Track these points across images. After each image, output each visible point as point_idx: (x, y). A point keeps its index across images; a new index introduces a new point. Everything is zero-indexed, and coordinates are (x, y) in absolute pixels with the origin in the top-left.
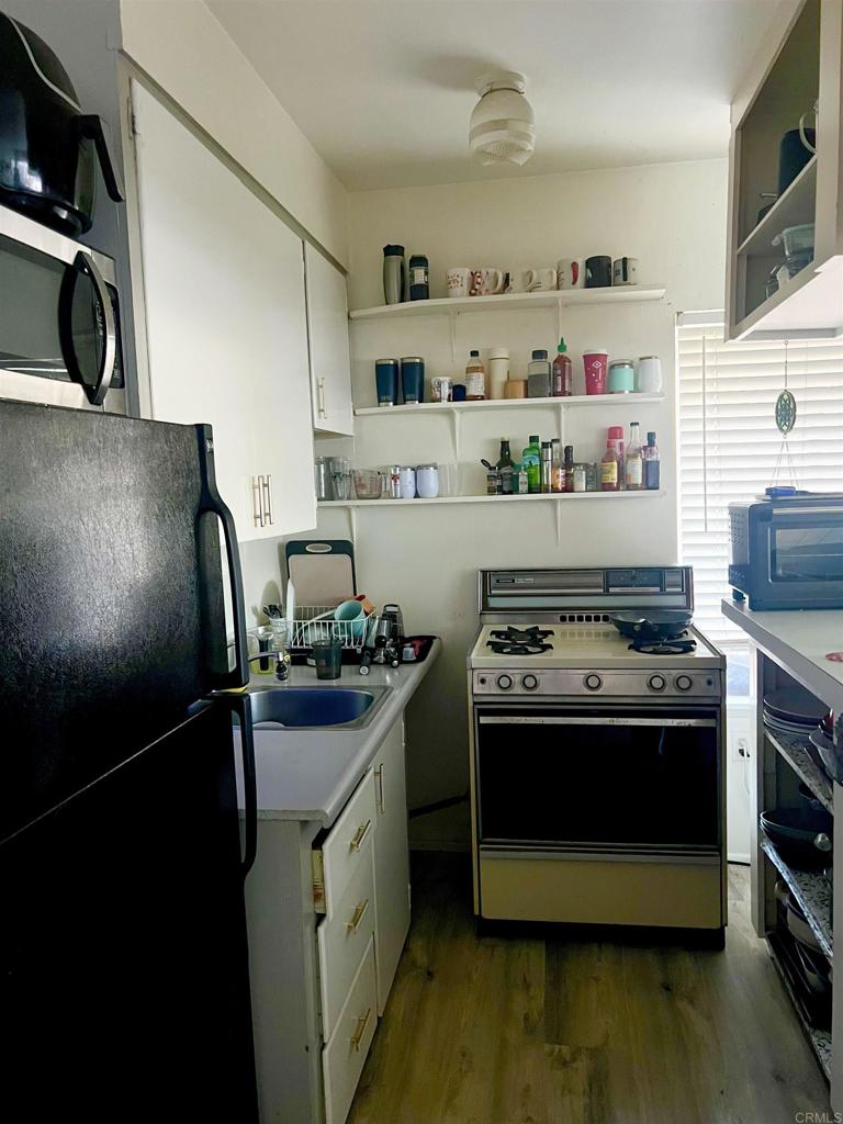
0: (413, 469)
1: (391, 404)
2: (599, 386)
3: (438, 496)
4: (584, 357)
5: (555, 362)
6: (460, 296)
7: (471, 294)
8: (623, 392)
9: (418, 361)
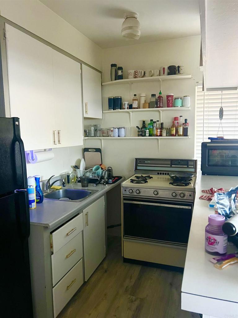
0: (118, 129)
1: (112, 110)
2: (171, 105)
3: (125, 137)
4: (167, 96)
5: (158, 97)
6: (131, 79)
7: (134, 78)
8: (178, 107)
9: (120, 97)
